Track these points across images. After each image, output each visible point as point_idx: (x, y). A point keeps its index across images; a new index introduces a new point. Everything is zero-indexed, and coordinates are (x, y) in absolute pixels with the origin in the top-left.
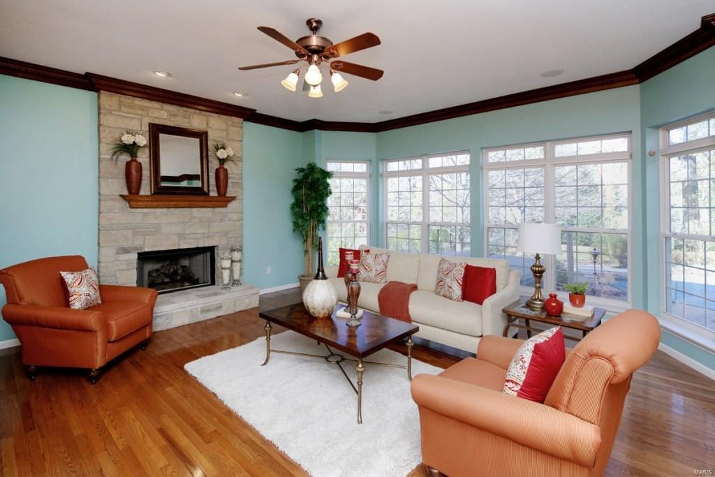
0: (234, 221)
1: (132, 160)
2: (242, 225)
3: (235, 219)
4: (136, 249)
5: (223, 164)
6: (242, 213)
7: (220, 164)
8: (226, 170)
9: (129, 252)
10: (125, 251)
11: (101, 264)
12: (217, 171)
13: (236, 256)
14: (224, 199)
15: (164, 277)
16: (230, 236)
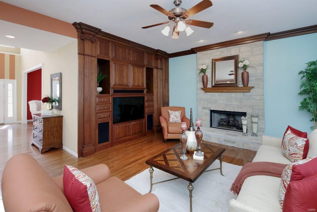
0: (257, 100)
1: (204, 75)
2: (264, 103)
3: (258, 99)
4: (208, 108)
5: (246, 69)
6: (263, 95)
7: (244, 70)
8: (248, 73)
9: (206, 109)
10: (204, 108)
11: (198, 112)
12: (243, 74)
13: (255, 120)
14: (247, 88)
15: (224, 122)
16: (254, 108)
